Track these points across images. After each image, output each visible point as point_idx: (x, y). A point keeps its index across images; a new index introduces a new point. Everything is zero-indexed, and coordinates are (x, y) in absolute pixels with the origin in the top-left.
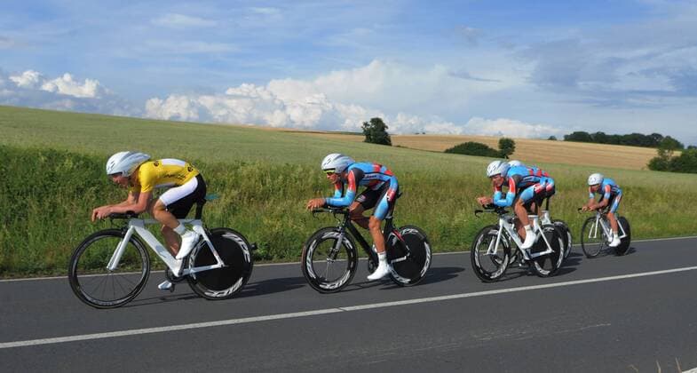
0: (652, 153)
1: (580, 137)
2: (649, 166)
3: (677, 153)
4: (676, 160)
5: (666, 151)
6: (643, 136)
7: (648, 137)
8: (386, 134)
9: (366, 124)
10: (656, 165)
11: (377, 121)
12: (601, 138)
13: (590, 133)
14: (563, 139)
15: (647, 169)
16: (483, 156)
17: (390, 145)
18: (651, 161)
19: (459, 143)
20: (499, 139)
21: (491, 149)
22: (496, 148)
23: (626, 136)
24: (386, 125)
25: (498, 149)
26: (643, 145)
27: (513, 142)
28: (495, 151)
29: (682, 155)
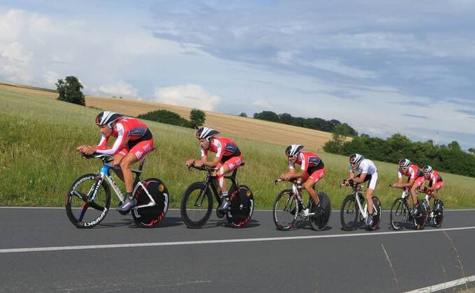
0: (328, 137)
1: (268, 116)
2: (324, 148)
3: (349, 139)
4: (347, 145)
5: (340, 136)
6: (324, 121)
7: (328, 122)
8: (81, 94)
9: (60, 82)
10: (331, 148)
11: (72, 80)
12: (287, 119)
13: (277, 114)
14: (253, 116)
15: (322, 151)
16: (173, 124)
17: (84, 105)
18: (326, 144)
19: (153, 110)
20: (191, 110)
21: (183, 119)
22: (188, 118)
23: (309, 119)
24: (82, 84)
25: (189, 120)
26: (323, 130)
27: (203, 114)
28: (186, 121)
29: (353, 141)
